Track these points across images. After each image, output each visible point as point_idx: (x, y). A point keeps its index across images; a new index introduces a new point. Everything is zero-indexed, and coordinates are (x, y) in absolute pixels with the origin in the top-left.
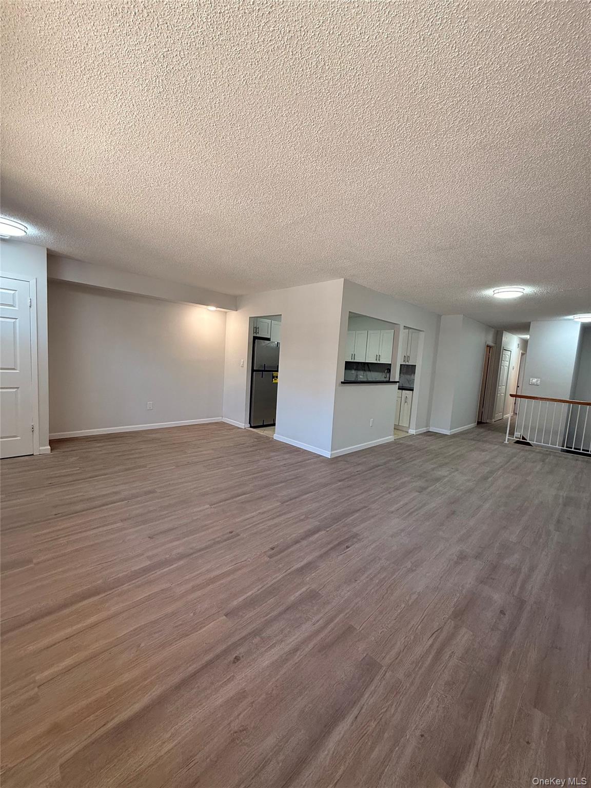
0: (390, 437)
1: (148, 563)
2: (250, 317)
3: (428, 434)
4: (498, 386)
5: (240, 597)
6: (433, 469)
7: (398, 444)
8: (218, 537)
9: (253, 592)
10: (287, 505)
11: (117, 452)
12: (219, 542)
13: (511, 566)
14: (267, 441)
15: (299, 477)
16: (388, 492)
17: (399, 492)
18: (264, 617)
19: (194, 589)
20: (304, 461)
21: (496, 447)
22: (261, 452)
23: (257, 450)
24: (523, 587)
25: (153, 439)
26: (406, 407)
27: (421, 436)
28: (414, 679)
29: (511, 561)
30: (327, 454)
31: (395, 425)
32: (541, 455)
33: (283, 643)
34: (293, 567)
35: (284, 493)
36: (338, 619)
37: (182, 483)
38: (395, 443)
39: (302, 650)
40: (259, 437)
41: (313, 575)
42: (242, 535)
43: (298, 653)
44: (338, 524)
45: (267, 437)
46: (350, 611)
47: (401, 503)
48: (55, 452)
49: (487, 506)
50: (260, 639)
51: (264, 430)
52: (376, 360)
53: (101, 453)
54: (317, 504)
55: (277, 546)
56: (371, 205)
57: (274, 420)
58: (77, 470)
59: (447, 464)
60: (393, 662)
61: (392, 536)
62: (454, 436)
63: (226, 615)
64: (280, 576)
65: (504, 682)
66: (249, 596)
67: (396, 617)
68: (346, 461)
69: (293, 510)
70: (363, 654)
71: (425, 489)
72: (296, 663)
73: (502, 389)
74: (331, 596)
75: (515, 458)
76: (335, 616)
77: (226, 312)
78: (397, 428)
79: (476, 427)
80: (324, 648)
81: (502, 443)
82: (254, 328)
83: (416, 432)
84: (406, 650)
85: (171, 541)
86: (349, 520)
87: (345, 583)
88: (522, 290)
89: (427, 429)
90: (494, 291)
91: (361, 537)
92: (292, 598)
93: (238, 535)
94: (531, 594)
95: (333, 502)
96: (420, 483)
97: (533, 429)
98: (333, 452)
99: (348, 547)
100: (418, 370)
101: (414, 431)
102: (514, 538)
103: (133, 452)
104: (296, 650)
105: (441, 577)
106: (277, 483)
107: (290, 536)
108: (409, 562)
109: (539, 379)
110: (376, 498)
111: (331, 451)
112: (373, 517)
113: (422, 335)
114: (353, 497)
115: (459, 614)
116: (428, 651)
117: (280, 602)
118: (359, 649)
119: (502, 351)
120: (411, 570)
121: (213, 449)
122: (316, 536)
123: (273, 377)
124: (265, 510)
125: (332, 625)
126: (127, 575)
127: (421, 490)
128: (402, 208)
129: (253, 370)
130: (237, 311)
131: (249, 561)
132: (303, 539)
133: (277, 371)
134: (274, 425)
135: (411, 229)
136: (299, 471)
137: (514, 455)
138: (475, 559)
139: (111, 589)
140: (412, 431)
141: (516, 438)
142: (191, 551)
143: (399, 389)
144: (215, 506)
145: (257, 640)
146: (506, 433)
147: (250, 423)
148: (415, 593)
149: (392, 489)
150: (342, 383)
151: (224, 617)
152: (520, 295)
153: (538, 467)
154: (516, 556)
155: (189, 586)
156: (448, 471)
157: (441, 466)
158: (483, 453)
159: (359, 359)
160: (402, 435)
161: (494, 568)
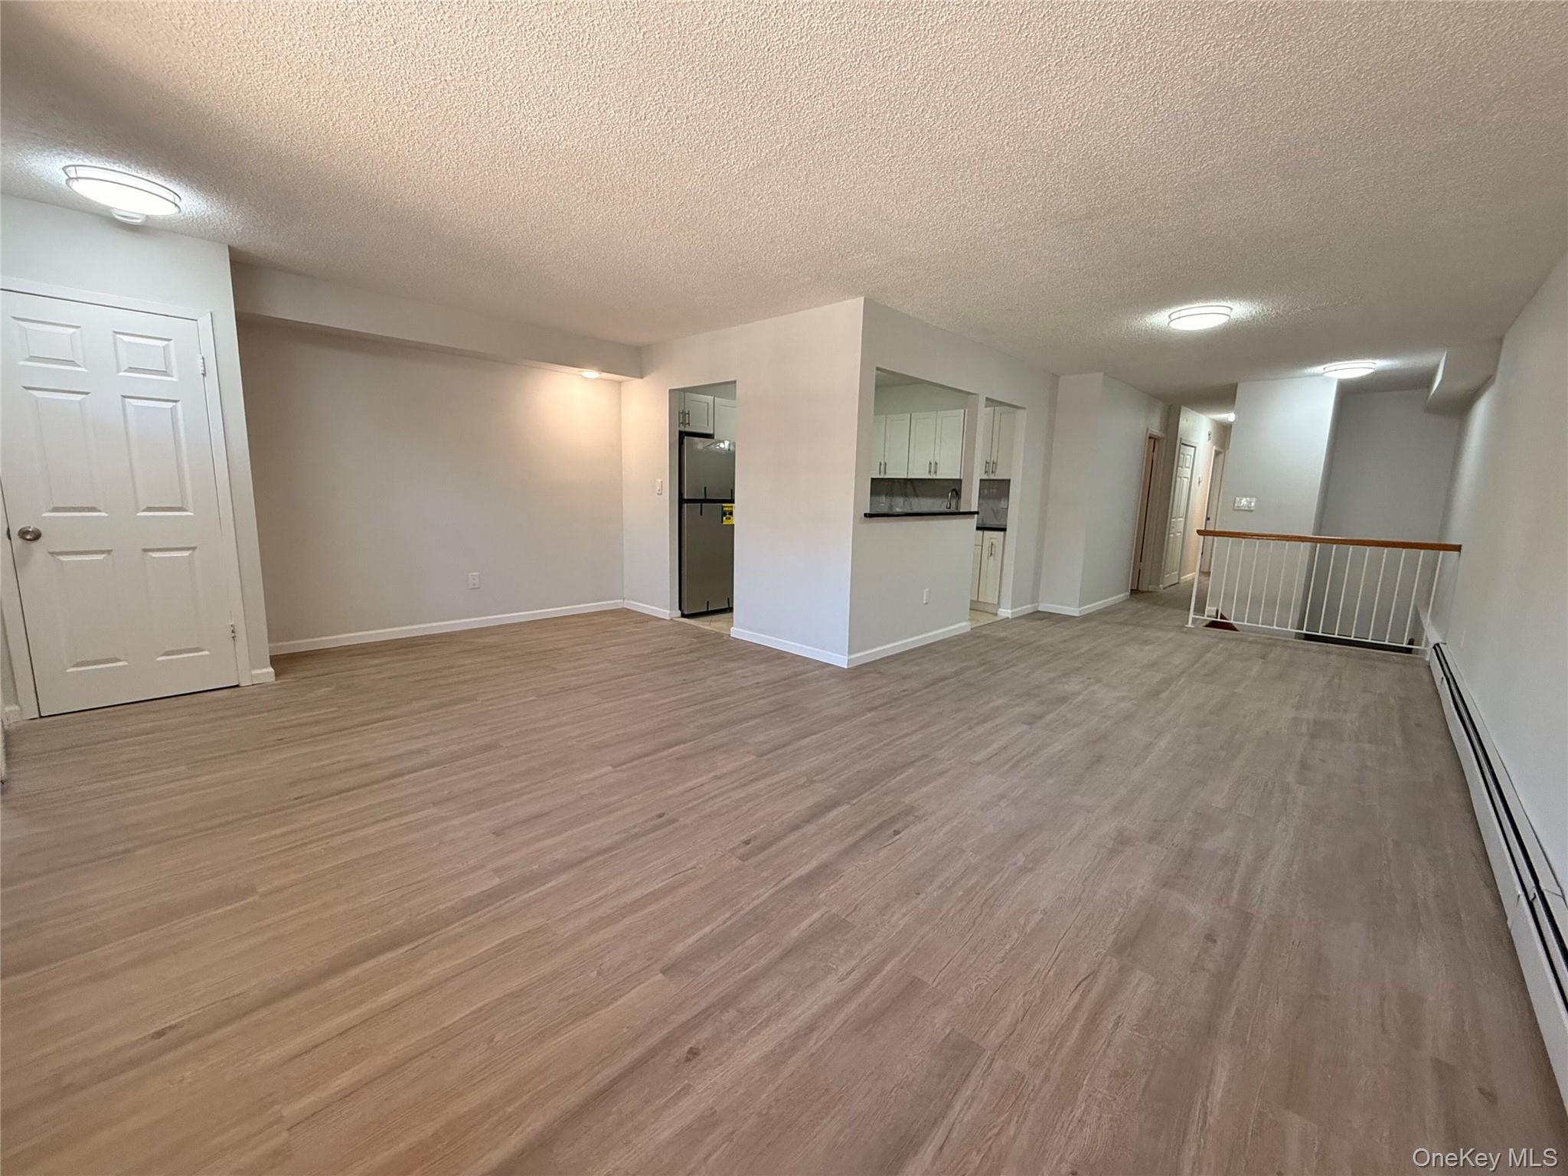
0: (964, 624)
1: (496, 881)
2: (670, 390)
3: (1037, 616)
4: (1171, 518)
5: (690, 936)
6: (1052, 681)
7: (979, 637)
8: (635, 827)
9: (714, 925)
10: (768, 760)
11: (413, 674)
12: (637, 836)
13: (1220, 852)
14: (718, 641)
15: (788, 706)
16: (966, 726)
17: (988, 725)
18: (740, 972)
19: (593, 927)
20: (797, 676)
21: (1172, 634)
22: (707, 662)
23: (698, 659)
24: (1245, 891)
25: (485, 647)
26: (991, 565)
27: (1022, 621)
28: (1049, 1070)
29: (1220, 842)
30: (842, 661)
31: (971, 601)
32: (1260, 646)
33: (783, 1019)
34: (789, 875)
35: (761, 737)
36: (888, 968)
37: (554, 726)
38: (974, 635)
39: (822, 1029)
40: (702, 635)
41: (832, 887)
42: (682, 821)
43: (815, 1035)
44: (872, 790)
45: (717, 633)
46: (911, 952)
47: (995, 746)
48: (284, 680)
49: (1163, 744)
50: (736, 1013)
51: (711, 621)
52: (930, 472)
53: (380, 677)
54: (829, 756)
55: (755, 838)
56: (927, 116)
57: (730, 600)
58: (332, 712)
59: (1078, 669)
60: (1003, 1042)
61: (982, 808)
62: (1087, 618)
63: (664, 972)
64: (765, 893)
65: (1223, 1066)
66: (705, 935)
67: (1004, 958)
68: (880, 673)
69: (780, 769)
70: (943, 1029)
71: (1041, 717)
72: (812, 1055)
73: (1178, 523)
74: (870, 926)
75: (1209, 655)
76: (884, 963)
77: (620, 383)
78: (976, 607)
79: (1128, 600)
80: (866, 1024)
81: (1182, 628)
82: (679, 413)
83: (1012, 613)
84: (1027, 1017)
85: (538, 839)
86: (894, 782)
87: (896, 899)
88: (1227, 311)
89: (1034, 607)
90: (1169, 316)
91: (921, 812)
92: (795, 933)
93: (675, 820)
94: (1261, 901)
95: (859, 749)
96: (1030, 707)
97: (1242, 599)
98: (852, 656)
99: (897, 833)
100: (1015, 490)
101: (1010, 611)
102: (1219, 801)
103: (445, 672)
104: (810, 1029)
105: (1086, 879)
106: (746, 719)
107: (779, 817)
108: (1020, 855)
109: (1254, 500)
110: (944, 739)
111: (850, 653)
112: (941, 774)
113: (1021, 415)
114: (899, 738)
115: (1127, 947)
116: (1073, 1017)
117: (771, 942)
118: (936, 1021)
119: (1178, 445)
120: (1025, 870)
121: (610, 661)
122: (833, 814)
123: (724, 514)
124: (724, 771)
125: (877, 980)
126: (453, 908)
127: (1032, 720)
128: (993, 121)
129: (682, 501)
130: (642, 378)
131: (701, 868)
132: (808, 821)
133: (732, 501)
134: (730, 610)
135: (1008, 172)
136: (787, 694)
137: (1207, 649)
138: (1149, 842)
139: (426, 934)
140: (1005, 612)
141: (1208, 616)
142: (584, 855)
143: (978, 528)
144: (624, 767)
145: (729, 1016)
146: (1189, 610)
147: (680, 608)
148: (1035, 911)
149: (975, 721)
150: (865, 515)
151: (661, 975)
152: (1223, 320)
153: (1255, 670)
154: (1228, 833)
155: (585, 920)
156: (1083, 682)
157: (1066, 674)
158: (1147, 648)
159: (896, 472)
160: (985, 619)
161: (1187, 857)
